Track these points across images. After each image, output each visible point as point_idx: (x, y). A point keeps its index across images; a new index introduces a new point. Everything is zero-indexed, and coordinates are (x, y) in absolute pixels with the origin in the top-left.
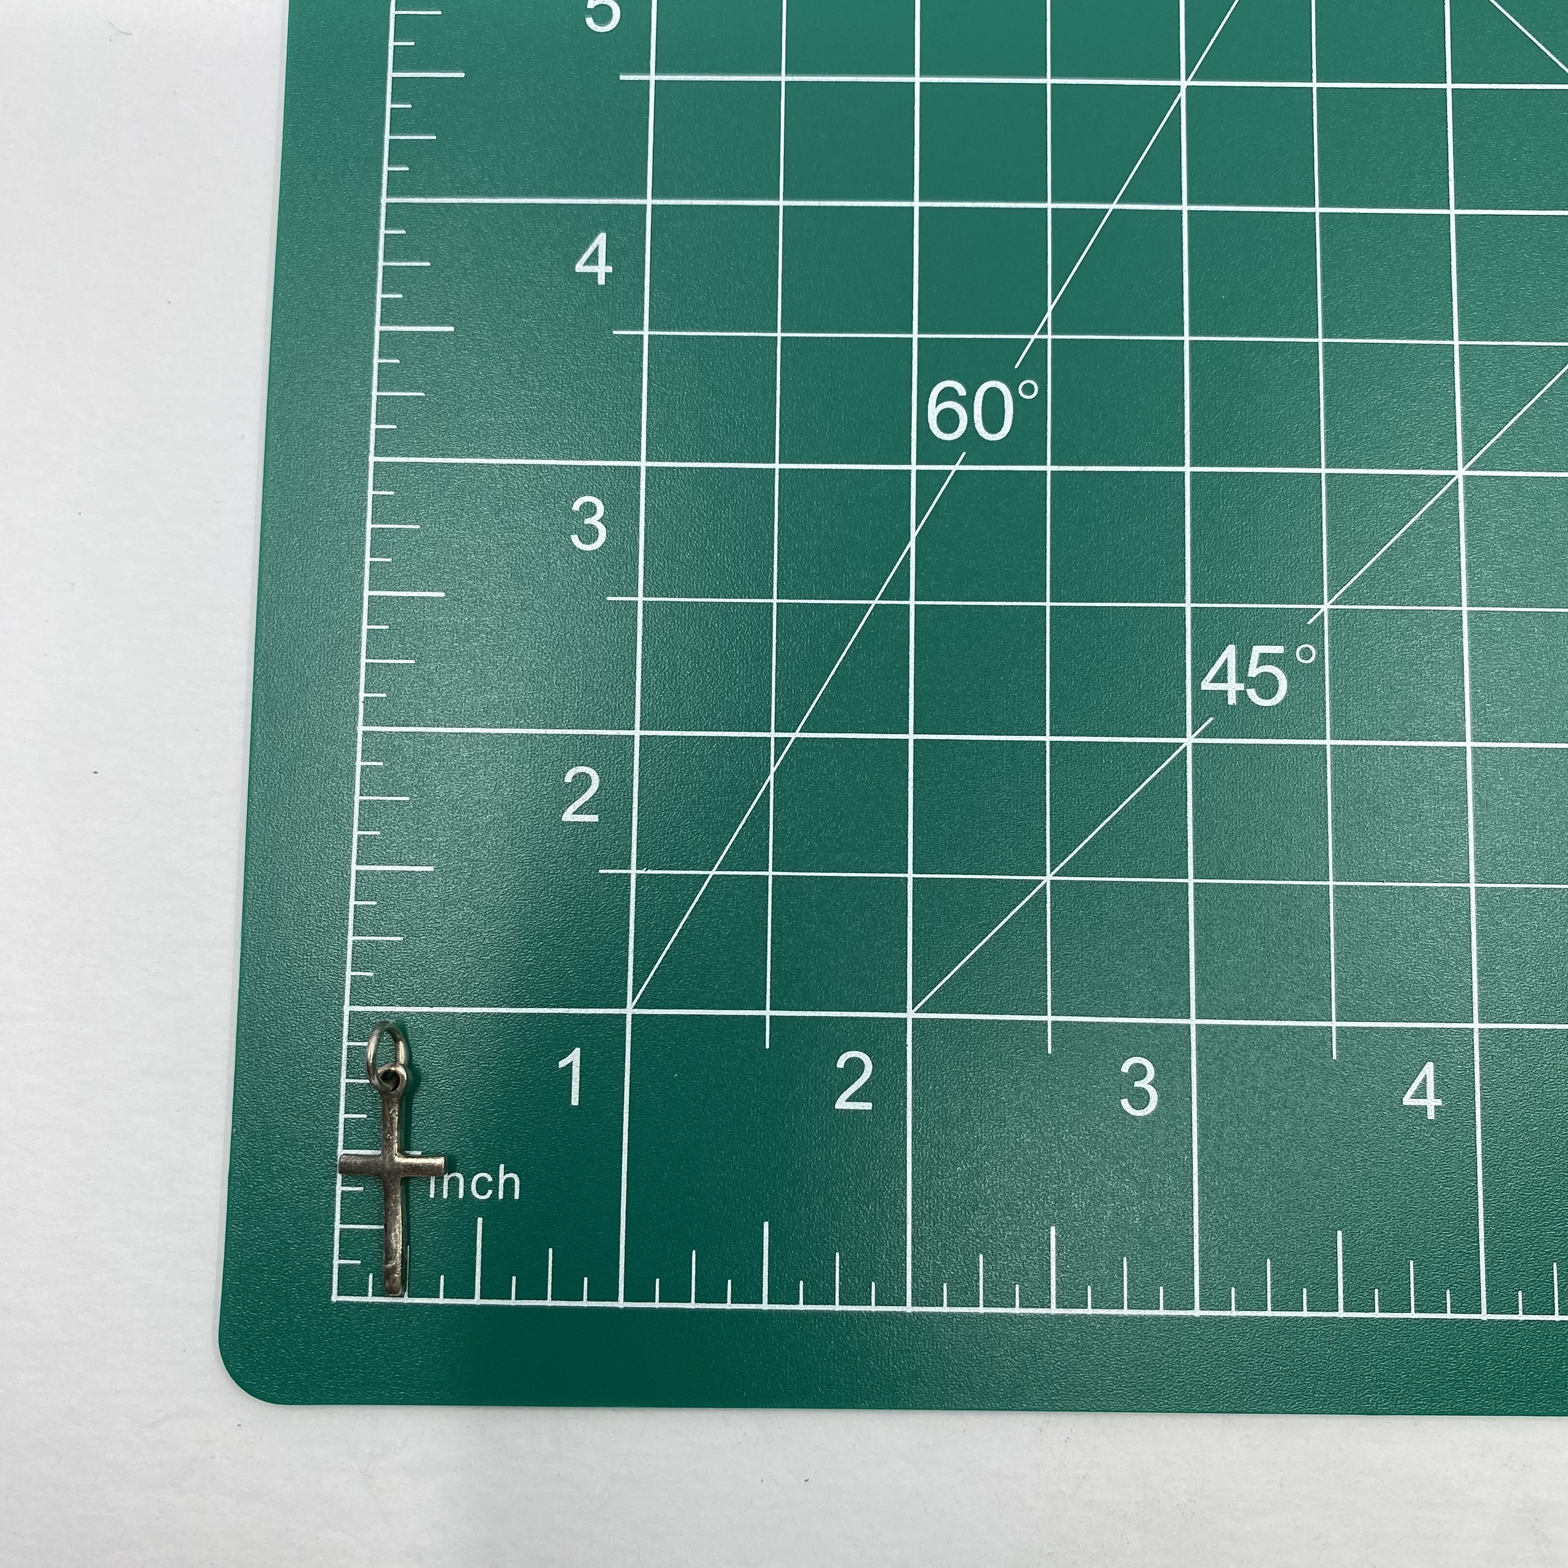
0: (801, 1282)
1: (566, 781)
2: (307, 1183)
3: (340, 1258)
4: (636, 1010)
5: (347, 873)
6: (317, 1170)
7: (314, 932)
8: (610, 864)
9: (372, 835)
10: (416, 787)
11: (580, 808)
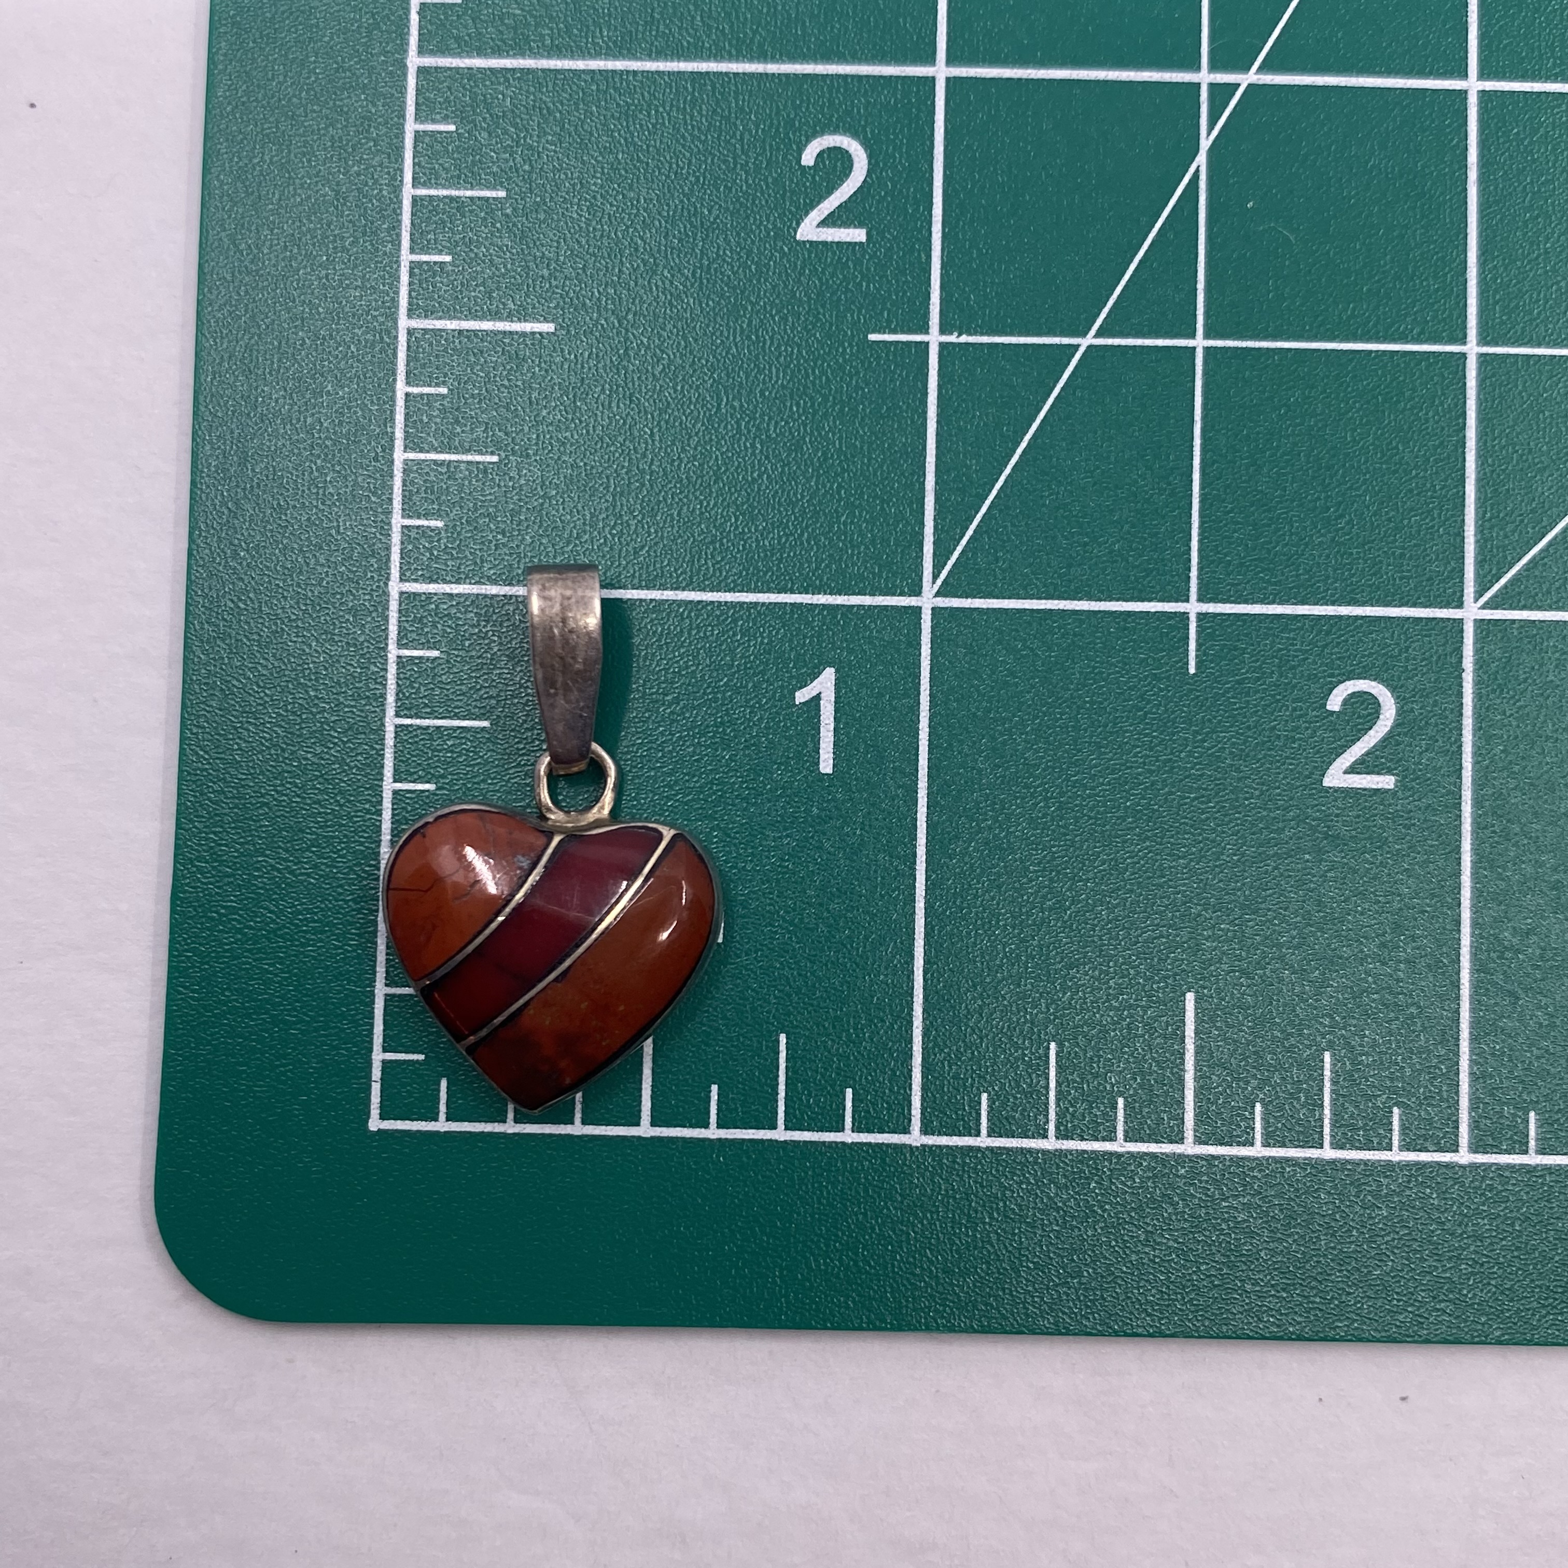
0: (1258, 1107)
1: (803, 163)
2: (322, 910)
3: (385, 1050)
4: (939, 599)
5: (388, 332)
6: (341, 886)
7: (328, 443)
8: (889, 326)
9: (435, 263)
10: (517, 171)
11: (831, 214)
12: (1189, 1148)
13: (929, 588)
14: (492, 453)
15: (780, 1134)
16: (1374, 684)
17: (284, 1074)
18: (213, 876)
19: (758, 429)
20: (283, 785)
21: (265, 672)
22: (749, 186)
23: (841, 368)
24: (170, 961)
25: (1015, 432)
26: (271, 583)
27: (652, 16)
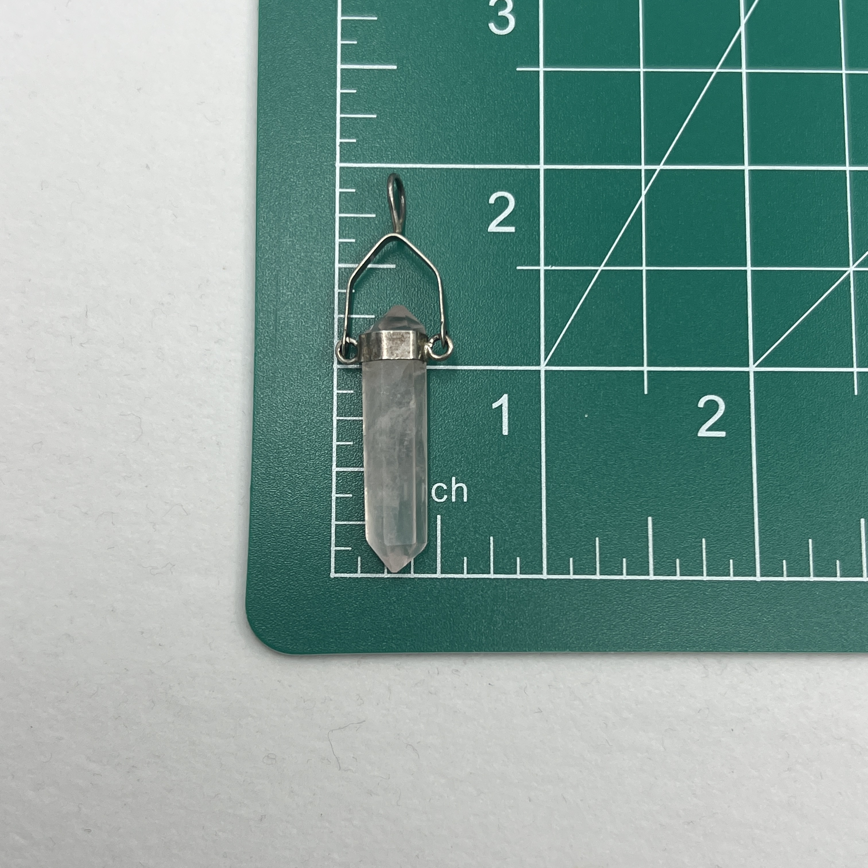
0: (678, 560)
1: (490, 202)
4: (547, 367)
5: (331, 269)
8: (524, 263)
9: (349, 242)
10: (379, 207)
11: (501, 222)
12: (651, 577)
13: (543, 363)
14: (372, 314)
15: (492, 576)
16: (716, 397)
17: (296, 556)
18: (267, 480)
19: (475, 303)
20: (293, 444)
21: (286, 400)
22: (469, 211)
23: (507, 280)
24: (251, 513)
25: (574, 303)
26: (286, 366)
27: (430, 147)
